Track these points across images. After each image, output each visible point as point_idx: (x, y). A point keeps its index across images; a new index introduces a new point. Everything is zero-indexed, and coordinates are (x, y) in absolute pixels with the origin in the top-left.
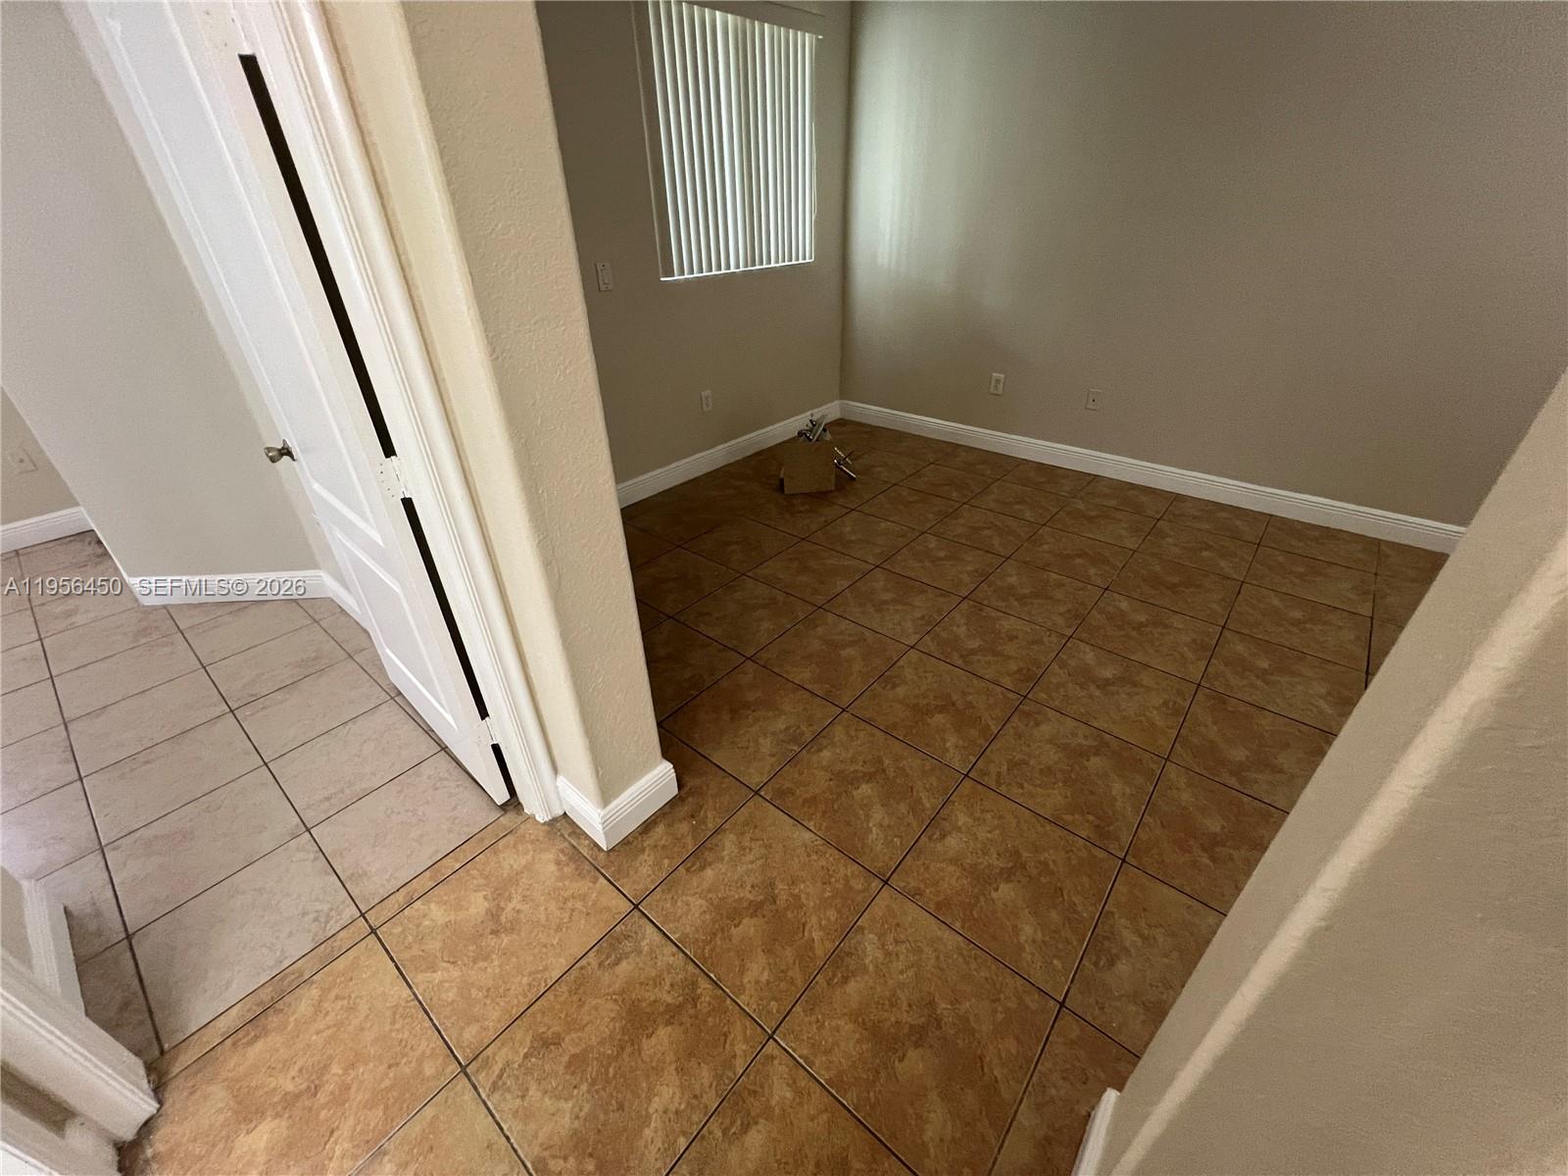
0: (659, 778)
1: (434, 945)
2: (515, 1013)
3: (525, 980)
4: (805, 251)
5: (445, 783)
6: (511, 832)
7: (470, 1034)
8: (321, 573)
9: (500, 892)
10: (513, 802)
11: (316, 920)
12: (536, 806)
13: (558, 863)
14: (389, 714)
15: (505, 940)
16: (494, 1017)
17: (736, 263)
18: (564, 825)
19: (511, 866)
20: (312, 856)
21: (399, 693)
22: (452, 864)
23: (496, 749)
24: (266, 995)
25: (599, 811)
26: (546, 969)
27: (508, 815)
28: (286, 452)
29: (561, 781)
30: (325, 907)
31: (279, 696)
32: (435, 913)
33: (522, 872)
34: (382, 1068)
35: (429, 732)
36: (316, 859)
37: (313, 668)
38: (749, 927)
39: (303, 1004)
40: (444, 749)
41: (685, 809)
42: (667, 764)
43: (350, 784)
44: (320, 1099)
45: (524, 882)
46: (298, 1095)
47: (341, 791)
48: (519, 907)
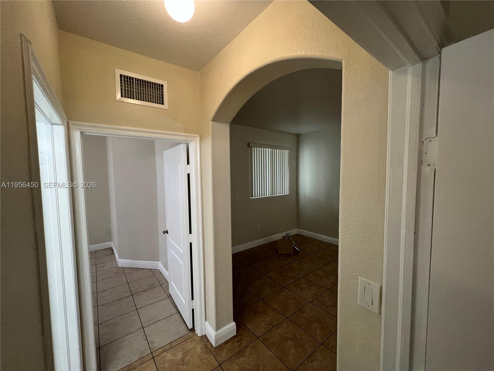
0: (231, 327)
1: (167, 365)
4: (286, 191)
5: (176, 322)
6: (191, 337)
8: (159, 263)
9: (186, 353)
10: (193, 330)
11: (140, 352)
12: (199, 332)
13: (201, 349)
14: (168, 301)
15: (185, 367)
17: (268, 194)
18: (205, 338)
19: (190, 347)
20: (143, 335)
21: (171, 296)
22: (175, 344)
23: (193, 310)
25: (215, 332)
27: (191, 332)
28: (167, 232)
29: (207, 323)
30: (143, 349)
31: (143, 293)
32: (169, 356)
33: (192, 349)
35: (176, 307)
36: (144, 336)
37: (151, 287)
40: (179, 312)
41: (237, 339)
42: (234, 323)
43: (155, 318)
45: (192, 352)
47: (152, 319)
48: (190, 359)
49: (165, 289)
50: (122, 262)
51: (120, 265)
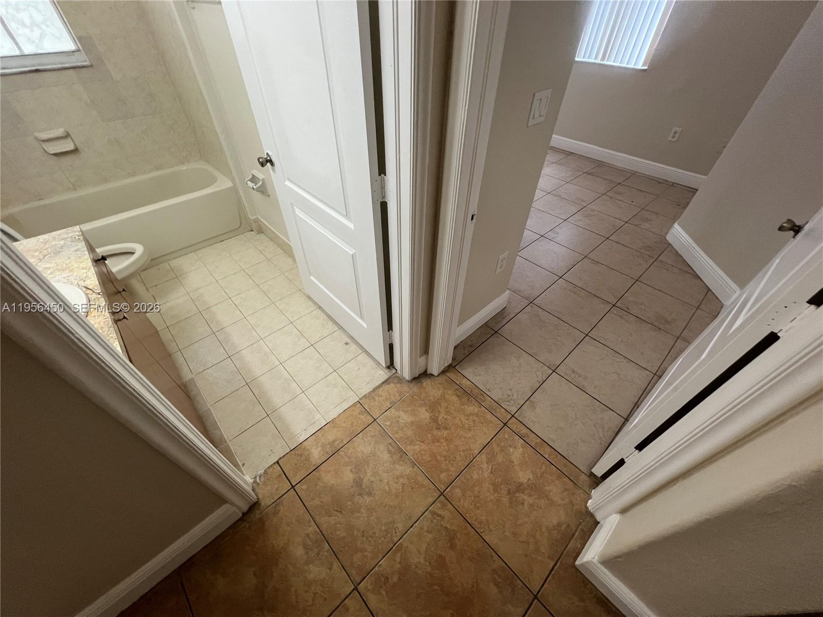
1: (500, 458)
2: (467, 516)
3: (484, 518)
5: (600, 430)
6: (576, 484)
7: (458, 492)
9: (535, 488)
10: (597, 481)
11: (509, 395)
12: (597, 499)
13: (559, 525)
15: (505, 500)
16: (465, 504)
18: (590, 524)
19: (551, 491)
20: (540, 379)
22: (546, 452)
23: (622, 463)
24: (476, 391)
25: (597, 558)
26: (490, 531)
27: (586, 478)
29: (616, 518)
30: (515, 397)
31: (632, 318)
32: (517, 453)
33: (548, 500)
34: (445, 453)
35: (637, 406)
36: (539, 382)
37: (659, 325)
39: (472, 408)
40: (626, 420)
43: (586, 378)
44: (435, 432)
45: (542, 502)
46: (437, 422)
47: (580, 376)
48: (526, 503)
49: (671, 355)
50: (678, 235)
51: (669, 238)
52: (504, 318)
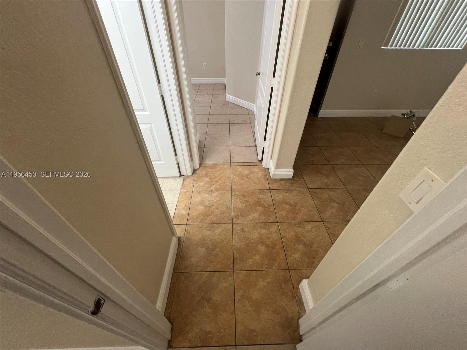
0: (288, 172)
1: (237, 173)
2: (242, 189)
3: (246, 186)
5: (253, 152)
6: (258, 165)
7: (235, 187)
8: (254, 105)
9: (251, 172)
10: (261, 161)
11: (225, 159)
12: (264, 165)
13: (262, 175)
14: (251, 136)
15: (247, 179)
16: (239, 187)
18: (267, 170)
19: (254, 171)
20: (229, 151)
21: (255, 134)
22: (246, 164)
23: (264, 148)
24: (215, 164)
25: (274, 169)
26: (250, 187)
27: (259, 162)
28: (259, 74)
29: (271, 161)
30: (227, 159)
31: (237, 124)
32: (240, 169)
33: (256, 172)
34: (222, 182)
35: (255, 143)
37: (244, 122)
38: (287, 206)
39: (218, 168)
40: (256, 146)
41: (291, 182)
42: (293, 170)
43: (239, 144)
44: (214, 180)
45: (255, 174)
46: (212, 178)
47: (237, 144)
48: (252, 177)
49: (253, 127)
50: (229, 97)
51: (227, 100)
52: (203, 142)
